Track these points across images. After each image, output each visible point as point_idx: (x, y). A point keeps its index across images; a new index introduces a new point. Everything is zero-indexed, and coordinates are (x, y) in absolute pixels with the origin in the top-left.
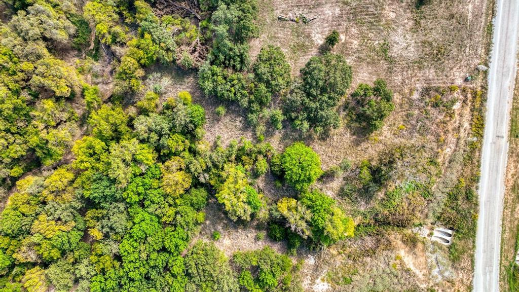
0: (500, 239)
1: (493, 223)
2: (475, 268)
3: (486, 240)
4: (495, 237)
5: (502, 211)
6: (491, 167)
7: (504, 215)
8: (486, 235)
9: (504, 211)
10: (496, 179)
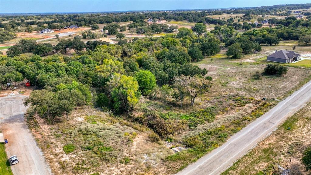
0: (225, 170)
1: (227, 157)
2: (179, 172)
3: (210, 162)
4: (221, 165)
5: (243, 155)
6: (253, 131)
7: (242, 159)
8: (213, 160)
9: (244, 157)
10: (252, 138)
